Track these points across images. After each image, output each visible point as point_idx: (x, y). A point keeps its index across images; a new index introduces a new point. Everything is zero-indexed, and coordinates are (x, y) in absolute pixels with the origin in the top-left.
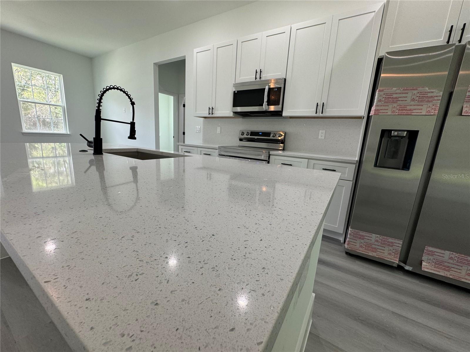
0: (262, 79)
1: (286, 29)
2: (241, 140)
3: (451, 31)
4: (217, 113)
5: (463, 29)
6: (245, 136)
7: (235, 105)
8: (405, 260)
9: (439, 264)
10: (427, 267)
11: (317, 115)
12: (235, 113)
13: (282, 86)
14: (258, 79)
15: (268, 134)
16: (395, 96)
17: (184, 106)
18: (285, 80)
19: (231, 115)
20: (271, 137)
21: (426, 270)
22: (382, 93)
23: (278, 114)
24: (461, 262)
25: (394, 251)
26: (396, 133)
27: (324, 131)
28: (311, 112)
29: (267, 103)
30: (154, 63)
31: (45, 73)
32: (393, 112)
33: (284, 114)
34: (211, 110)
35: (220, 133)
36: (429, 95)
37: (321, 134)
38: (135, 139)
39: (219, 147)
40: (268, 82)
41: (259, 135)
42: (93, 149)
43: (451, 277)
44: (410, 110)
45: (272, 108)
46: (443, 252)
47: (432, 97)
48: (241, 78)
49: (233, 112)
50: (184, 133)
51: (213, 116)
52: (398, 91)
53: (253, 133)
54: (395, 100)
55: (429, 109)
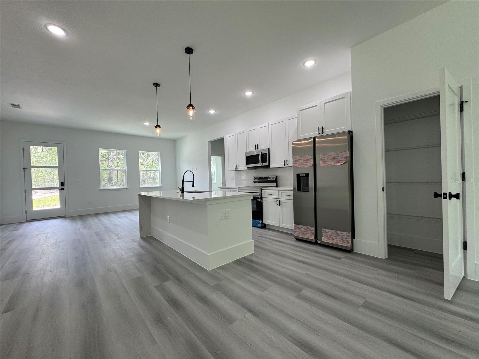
0: (259, 149)
1: (267, 124)
2: (254, 182)
3: (319, 129)
4: (239, 169)
5: (323, 128)
6: (256, 180)
7: (247, 163)
8: (316, 238)
9: (329, 237)
10: (325, 239)
11: (285, 166)
12: (248, 168)
13: (267, 152)
14: (257, 149)
15: (267, 178)
16: (298, 159)
18: (269, 149)
19: (246, 169)
20: (269, 180)
21: (325, 241)
23: (268, 166)
24: (336, 235)
25: (312, 233)
26: (302, 175)
28: (282, 165)
29: (261, 162)
30: (208, 141)
31: (152, 153)
32: (299, 166)
33: (271, 166)
34: (236, 167)
35: (244, 179)
38: (194, 187)
39: (238, 187)
40: (261, 151)
41: (263, 179)
42: (181, 191)
43: (334, 243)
44: (305, 164)
45: (265, 164)
47: (310, 159)
48: (249, 149)
49: (247, 167)
51: (237, 170)
53: (260, 178)
54: (299, 161)
55: (310, 164)
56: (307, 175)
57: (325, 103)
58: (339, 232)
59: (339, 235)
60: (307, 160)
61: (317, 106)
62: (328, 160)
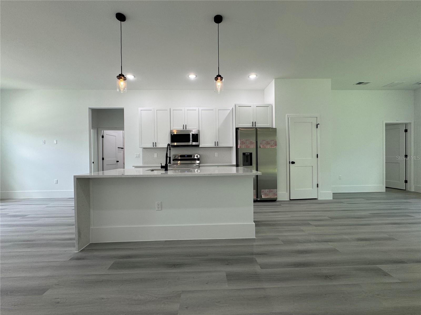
0: (187, 129)
1: (197, 109)
3: (253, 123)
4: (159, 146)
5: (255, 123)
6: (177, 158)
7: (173, 141)
8: (257, 197)
9: (266, 194)
11: (216, 146)
12: (170, 146)
13: (198, 133)
14: (185, 129)
15: (190, 156)
16: (244, 142)
17: (103, 137)
18: (199, 131)
21: (263, 198)
22: (240, 141)
23: (197, 146)
24: (270, 192)
26: (247, 154)
27: (217, 153)
28: (212, 145)
29: (192, 141)
30: (89, 108)
32: (245, 147)
33: (200, 146)
34: (154, 144)
35: (157, 157)
36: (253, 142)
37: (216, 154)
40: (190, 131)
41: (185, 157)
43: (269, 197)
44: (249, 146)
45: (194, 143)
46: (265, 190)
47: (253, 143)
48: (174, 128)
50: (103, 159)
52: (245, 141)
53: (181, 156)
54: (244, 143)
55: (254, 146)
56: (251, 154)
57: (257, 106)
58: (271, 190)
59: (272, 191)
60: (251, 143)
61: (251, 106)
62: (265, 144)
